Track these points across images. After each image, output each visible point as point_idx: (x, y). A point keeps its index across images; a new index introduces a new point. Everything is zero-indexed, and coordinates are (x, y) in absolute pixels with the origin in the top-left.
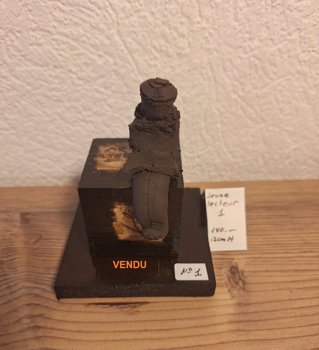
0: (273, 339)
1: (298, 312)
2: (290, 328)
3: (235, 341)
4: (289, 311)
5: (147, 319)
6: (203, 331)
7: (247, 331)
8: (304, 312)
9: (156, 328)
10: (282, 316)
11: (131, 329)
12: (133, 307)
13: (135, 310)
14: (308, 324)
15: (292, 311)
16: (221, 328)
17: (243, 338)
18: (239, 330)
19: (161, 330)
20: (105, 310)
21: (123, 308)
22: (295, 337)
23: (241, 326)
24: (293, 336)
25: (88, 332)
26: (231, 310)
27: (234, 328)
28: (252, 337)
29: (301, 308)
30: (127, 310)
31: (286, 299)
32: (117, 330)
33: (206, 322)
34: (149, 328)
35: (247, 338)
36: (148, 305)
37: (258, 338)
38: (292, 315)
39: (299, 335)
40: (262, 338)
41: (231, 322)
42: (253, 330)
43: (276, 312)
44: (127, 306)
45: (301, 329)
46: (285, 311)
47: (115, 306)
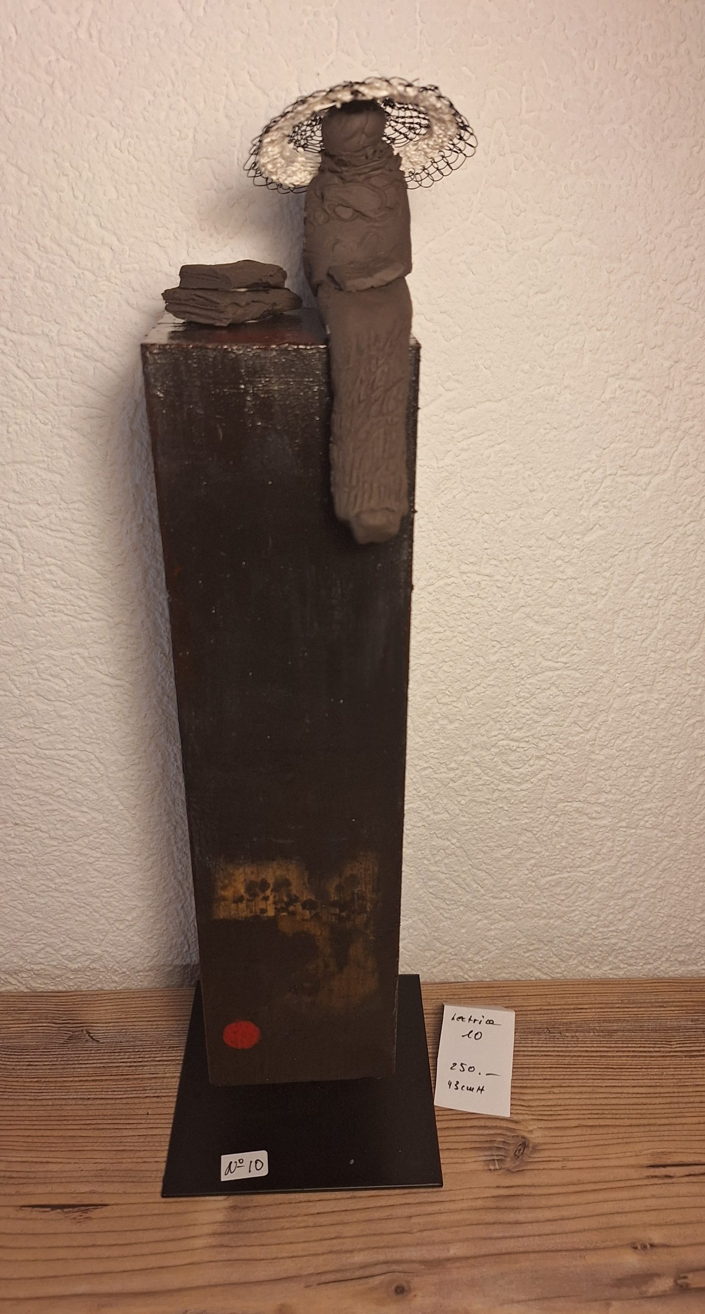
0: (262, 1260)
1: (311, 1221)
2: (291, 1243)
3: (210, 1262)
4: (299, 1219)
5: (99, 1230)
6: (171, 1246)
7: (232, 1247)
8: (321, 1220)
9: (107, 1243)
10: (287, 1225)
11: (75, 1244)
12: (83, 1211)
13: (85, 1215)
14: (319, 1238)
15: (306, 1218)
16: (198, 1243)
17: (224, 1256)
18: (222, 1246)
19: (114, 1245)
20: (44, 1216)
21: (69, 1212)
22: (293, 1257)
23: (225, 1240)
24: (291, 1255)
25: (14, 1248)
26: (220, 1217)
27: (214, 1244)
28: (234, 1256)
29: (318, 1213)
30: (75, 1215)
31: (303, 1200)
32: (54, 1245)
33: (180, 1233)
34: (99, 1243)
35: (228, 1257)
36: (106, 1207)
37: (242, 1257)
38: (302, 1224)
39: (300, 1253)
40: (248, 1257)
41: (214, 1234)
42: (240, 1246)
43: (281, 1220)
44: (76, 1209)
45: (306, 1245)
46: (294, 1219)
47: (59, 1210)
